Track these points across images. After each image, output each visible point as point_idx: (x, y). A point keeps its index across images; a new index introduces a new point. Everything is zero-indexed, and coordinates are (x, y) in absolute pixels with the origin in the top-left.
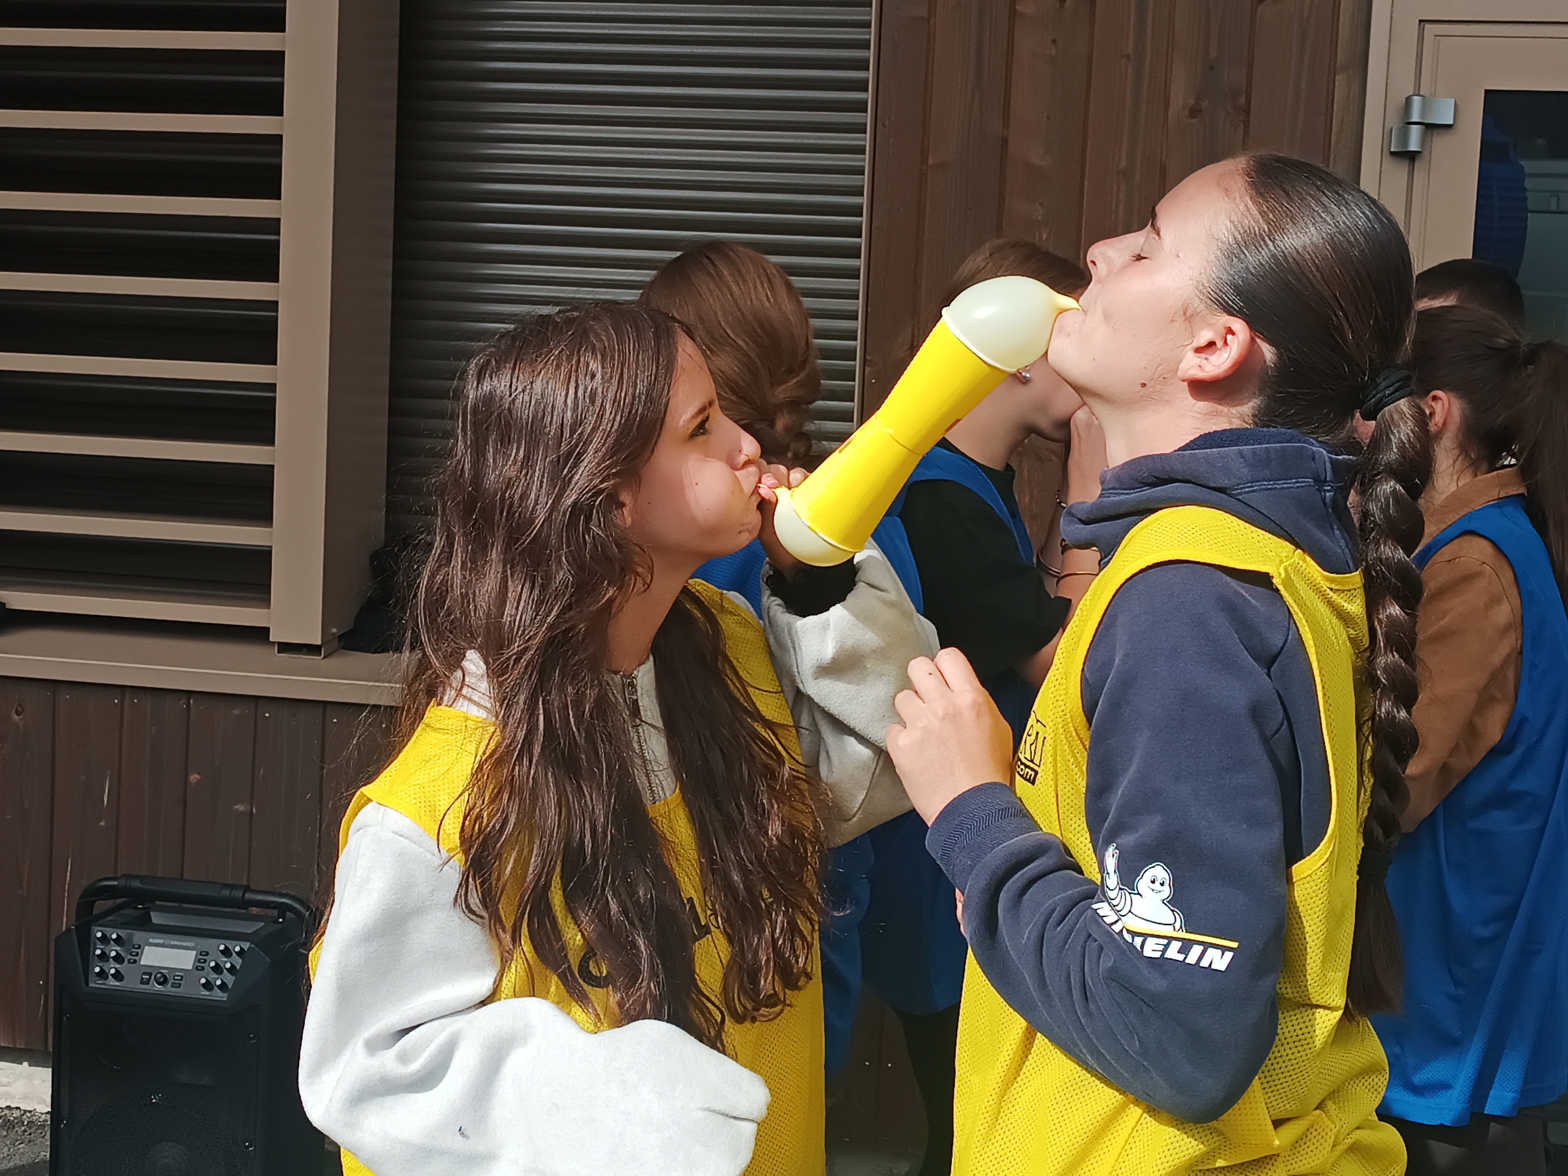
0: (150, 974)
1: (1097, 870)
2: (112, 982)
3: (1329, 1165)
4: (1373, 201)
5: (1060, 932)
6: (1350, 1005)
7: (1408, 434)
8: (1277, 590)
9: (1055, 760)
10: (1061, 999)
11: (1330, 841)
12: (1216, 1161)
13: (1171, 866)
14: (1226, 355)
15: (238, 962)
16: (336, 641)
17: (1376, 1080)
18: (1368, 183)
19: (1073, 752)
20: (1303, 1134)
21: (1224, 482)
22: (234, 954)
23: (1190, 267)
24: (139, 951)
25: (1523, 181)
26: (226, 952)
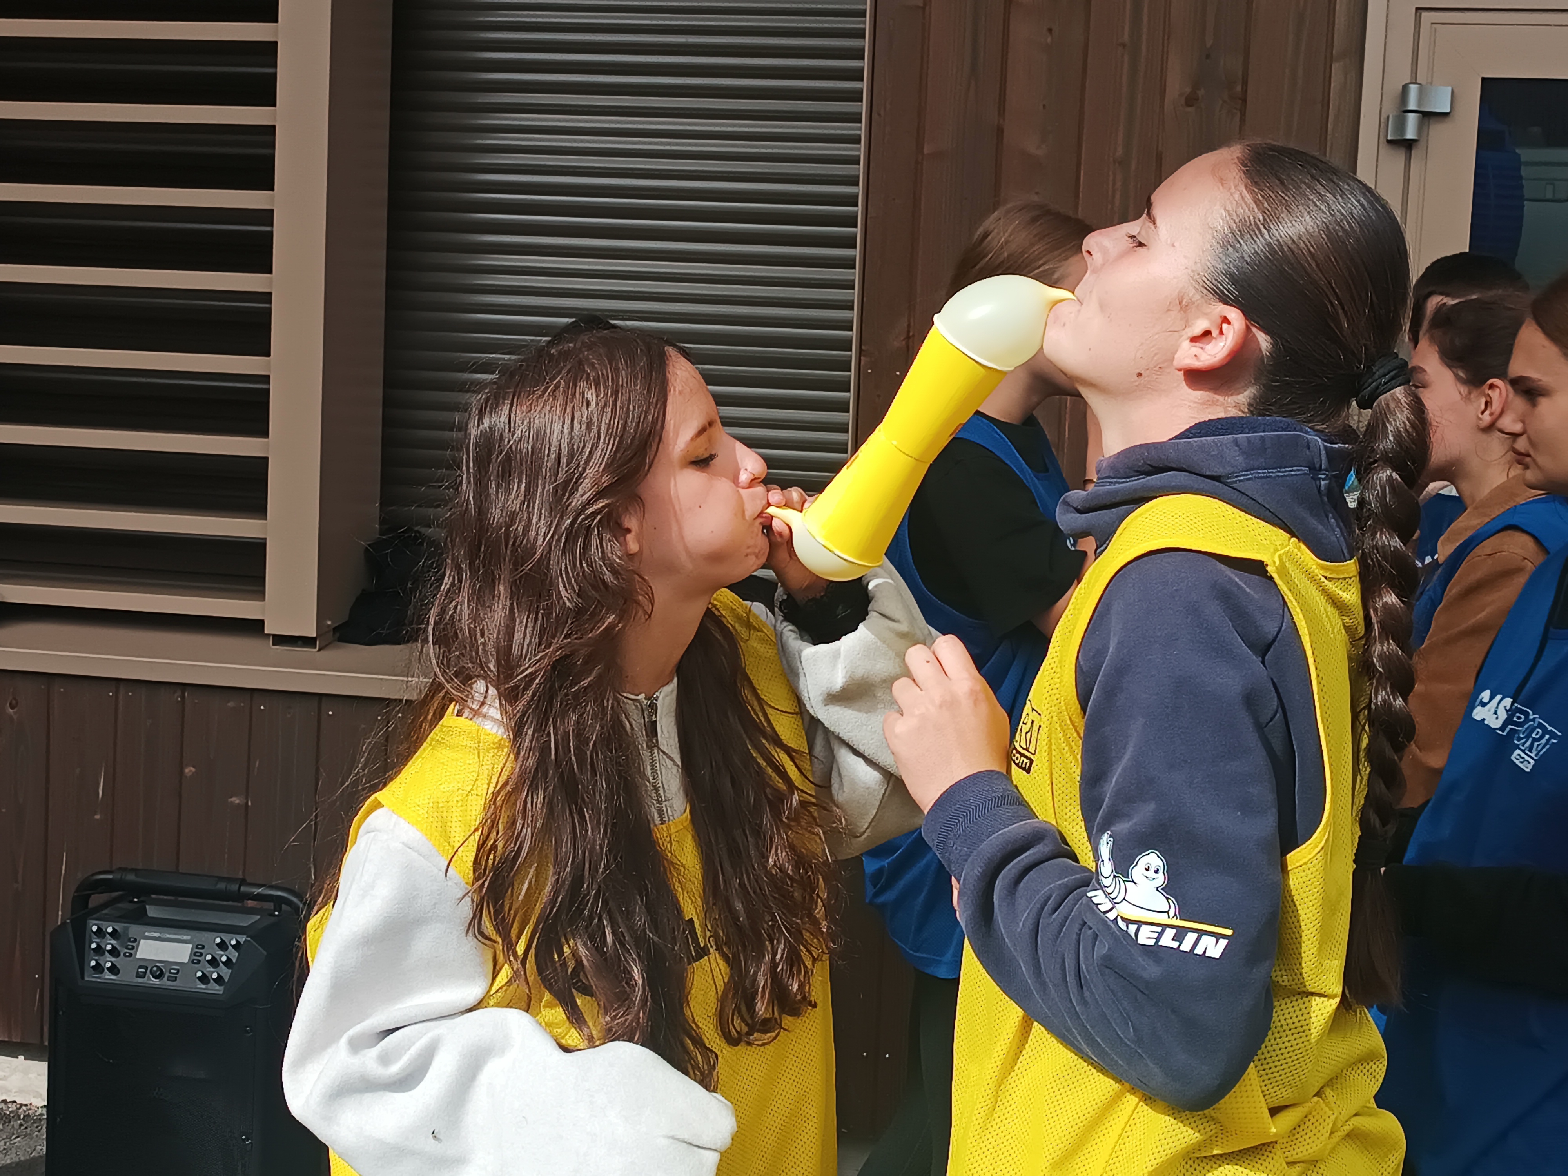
0: (146, 968)
1: (1092, 858)
2: (108, 976)
3: (1327, 1152)
4: (1369, 189)
5: (1054, 920)
6: (1347, 992)
7: (1404, 422)
8: (1271, 578)
9: (1050, 748)
10: (1055, 985)
11: (1325, 829)
12: (1212, 1149)
13: (1164, 854)
14: (1222, 344)
15: (234, 955)
16: (332, 633)
17: (1374, 1067)
18: (1364, 173)
19: (1068, 742)
20: (1302, 1120)
21: (1219, 471)
22: (230, 948)
23: (1185, 257)
24: (134, 944)
25: (1519, 169)
26: (222, 946)
